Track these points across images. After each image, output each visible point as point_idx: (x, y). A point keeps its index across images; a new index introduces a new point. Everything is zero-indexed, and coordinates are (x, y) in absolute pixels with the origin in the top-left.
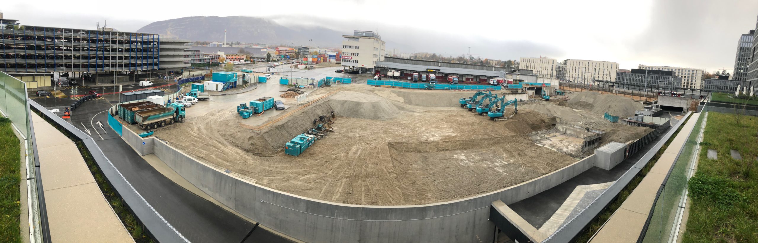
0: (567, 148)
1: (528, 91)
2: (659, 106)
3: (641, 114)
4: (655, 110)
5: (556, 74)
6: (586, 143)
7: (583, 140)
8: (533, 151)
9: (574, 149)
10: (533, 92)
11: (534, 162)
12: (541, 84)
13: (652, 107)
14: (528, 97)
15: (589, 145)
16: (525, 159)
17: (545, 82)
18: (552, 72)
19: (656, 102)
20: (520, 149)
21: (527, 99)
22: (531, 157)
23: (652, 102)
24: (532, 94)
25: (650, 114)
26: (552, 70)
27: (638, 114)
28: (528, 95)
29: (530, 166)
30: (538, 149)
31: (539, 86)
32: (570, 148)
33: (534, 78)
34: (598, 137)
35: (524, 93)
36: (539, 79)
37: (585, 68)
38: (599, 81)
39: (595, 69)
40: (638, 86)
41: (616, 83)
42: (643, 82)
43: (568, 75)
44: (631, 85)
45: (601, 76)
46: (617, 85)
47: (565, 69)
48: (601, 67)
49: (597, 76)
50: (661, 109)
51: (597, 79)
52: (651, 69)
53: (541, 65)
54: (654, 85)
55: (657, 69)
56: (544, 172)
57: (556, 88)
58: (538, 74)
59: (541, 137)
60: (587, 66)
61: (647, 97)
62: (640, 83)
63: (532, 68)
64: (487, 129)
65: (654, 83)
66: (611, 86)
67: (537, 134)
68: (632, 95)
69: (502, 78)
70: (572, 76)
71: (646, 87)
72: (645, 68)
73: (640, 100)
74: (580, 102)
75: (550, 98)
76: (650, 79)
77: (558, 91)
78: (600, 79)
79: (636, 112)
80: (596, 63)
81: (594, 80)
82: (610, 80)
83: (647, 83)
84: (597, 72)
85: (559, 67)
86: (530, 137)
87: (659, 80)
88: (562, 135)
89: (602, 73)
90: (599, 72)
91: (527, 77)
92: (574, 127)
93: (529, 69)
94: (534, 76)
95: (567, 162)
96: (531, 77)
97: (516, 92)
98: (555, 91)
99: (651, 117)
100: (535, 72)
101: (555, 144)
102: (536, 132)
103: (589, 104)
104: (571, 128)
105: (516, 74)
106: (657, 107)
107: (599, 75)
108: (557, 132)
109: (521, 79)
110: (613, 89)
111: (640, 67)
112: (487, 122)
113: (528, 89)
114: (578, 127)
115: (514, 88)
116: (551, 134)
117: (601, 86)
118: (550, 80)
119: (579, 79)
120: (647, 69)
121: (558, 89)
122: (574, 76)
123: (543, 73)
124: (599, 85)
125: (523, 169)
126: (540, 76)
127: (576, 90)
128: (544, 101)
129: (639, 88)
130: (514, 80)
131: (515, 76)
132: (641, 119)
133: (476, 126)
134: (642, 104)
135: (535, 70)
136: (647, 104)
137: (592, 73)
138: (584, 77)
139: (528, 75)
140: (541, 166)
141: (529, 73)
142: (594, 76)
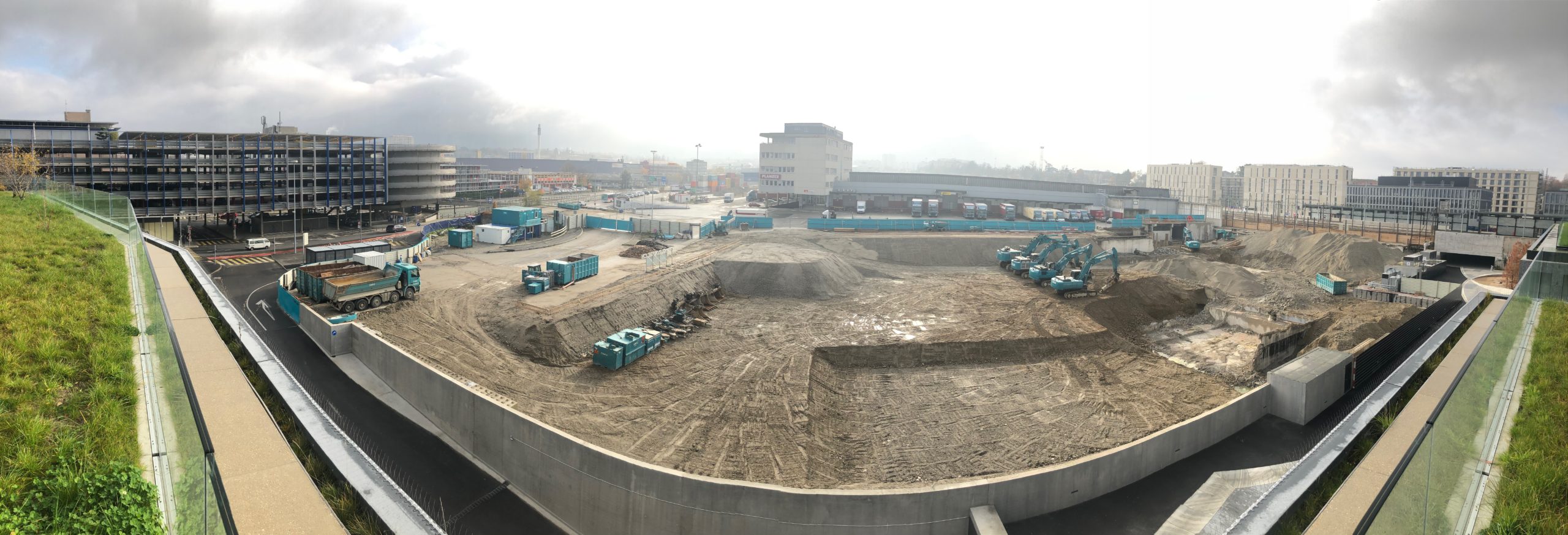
0: (1226, 361)
1: (1155, 232)
2: (1438, 253)
3: (1395, 274)
4: (1428, 263)
5: (1222, 196)
6: (1264, 349)
7: (1259, 342)
8: (1138, 372)
9: (1238, 363)
10: (1167, 235)
11: (1133, 401)
12: (1184, 217)
13: (1421, 257)
14: (1152, 244)
15: (1271, 354)
16: (1113, 392)
17: (1195, 213)
18: (1214, 192)
19: (1431, 246)
20: (1107, 365)
21: (1152, 249)
22: (1130, 388)
23: (1423, 246)
24: (1164, 238)
25: (1416, 274)
26: (1213, 187)
27: (1389, 273)
28: (1152, 241)
29: (1120, 409)
30: (1150, 366)
31: (1180, 222)
32: (1231, 361)
33: (1172, 205)
34: (1295, 332)
35: (1145, 237)
36: (1181, 207)
37: (1283, 180)
38: (1311, 207)
39: (1304, 183)
40: (1392, 212)
41: (1345, 209)
42: (1404, 204)
43: (1246, 196)
44: (1379, 212)
45: (1315, 196)
46: (1348, 212)
47: (1240, 184)
48: (1315, 177)
49: (1307, 196)
50: (1443, 261)
51: (1307, 202)
52: (1422, 175)
53: (1189, 177)
54: (1428, 209)
55: (1437, 175)
56: (1150, 427)
57: (1216, 225)
58: (1181, 198)
59: (1169, 335)
60: (1286, 177)
61: (1412, 235)
62: (1399, 206)
63: (1171, 185)
64: (1044, 316)
65: (1429, 205)
66: (1335, 216)
67: (1161, 327)
68: (1380, 232)
69: (1100, 206)
70: (1254, 198)
71: (1410, 213)
72: (1408, 175)
73: (1397, 242)
74: (1267, 252)
75: (1202, 246)
76: (1421, 197)
77: (1220, 230)
78: (1314, 203)
79: (1385, 270)
80: (1305, 170)
81: (1301, 206)
82: (1333, 204)
83: (1414, 205)
84: (1307, 189)
85: (1228, 182)
86: (1145, 335)
87: (1439, 199)
88: (1218, 328)
89: (1316, 189)
90: (1311, 187)
91: (1155, 203)
92: (1243, 310)
93: (1163, 186)
94: (1171, 200)
95: (1212, 401)
96: (1165, 203)
97: (1128, 235)
98: (1215, 231)
99: (1418, 281)
100: (1177, 193)
101: (1197, 352)
102: (1160, 324)
103: (1287, 256)
104: (1238, 312)
105: (1130, 198)
106: (1433, 255)
107: (1311, 194)
108: (1206, 322)
109: (1142, 208)
110: (1340, 221)
111: (1399, 173)
112: (1048, 301)
113: (1156, 229)
114: (1254, 310)
115: (1126, 226)
116: (1193, 328)
117: (1316, 216)
118: (1206, 208)
119: (1270, 203)
120: (1415, 175)
121: (1220, 225)
122: (1259, 198)
123: (1194, 194)
124: (1310, 214)
125: (1102, 420)
126: (1185, 201)
127: (1259, 227)
128: (1189, 252)
129: (1395, 215)
130: (1126, 210)
131: (1130, 201)
132: (1395, 285)
133: (1020, 309)
134: (1402, 250)
135: (1177, 189)
136: (1412, 249)
137: (1297, 191)
138: (1280, 200)
139: (1158, 200)
140: (1147, 412)
141: (1160, 195)
142: (1300, 196)
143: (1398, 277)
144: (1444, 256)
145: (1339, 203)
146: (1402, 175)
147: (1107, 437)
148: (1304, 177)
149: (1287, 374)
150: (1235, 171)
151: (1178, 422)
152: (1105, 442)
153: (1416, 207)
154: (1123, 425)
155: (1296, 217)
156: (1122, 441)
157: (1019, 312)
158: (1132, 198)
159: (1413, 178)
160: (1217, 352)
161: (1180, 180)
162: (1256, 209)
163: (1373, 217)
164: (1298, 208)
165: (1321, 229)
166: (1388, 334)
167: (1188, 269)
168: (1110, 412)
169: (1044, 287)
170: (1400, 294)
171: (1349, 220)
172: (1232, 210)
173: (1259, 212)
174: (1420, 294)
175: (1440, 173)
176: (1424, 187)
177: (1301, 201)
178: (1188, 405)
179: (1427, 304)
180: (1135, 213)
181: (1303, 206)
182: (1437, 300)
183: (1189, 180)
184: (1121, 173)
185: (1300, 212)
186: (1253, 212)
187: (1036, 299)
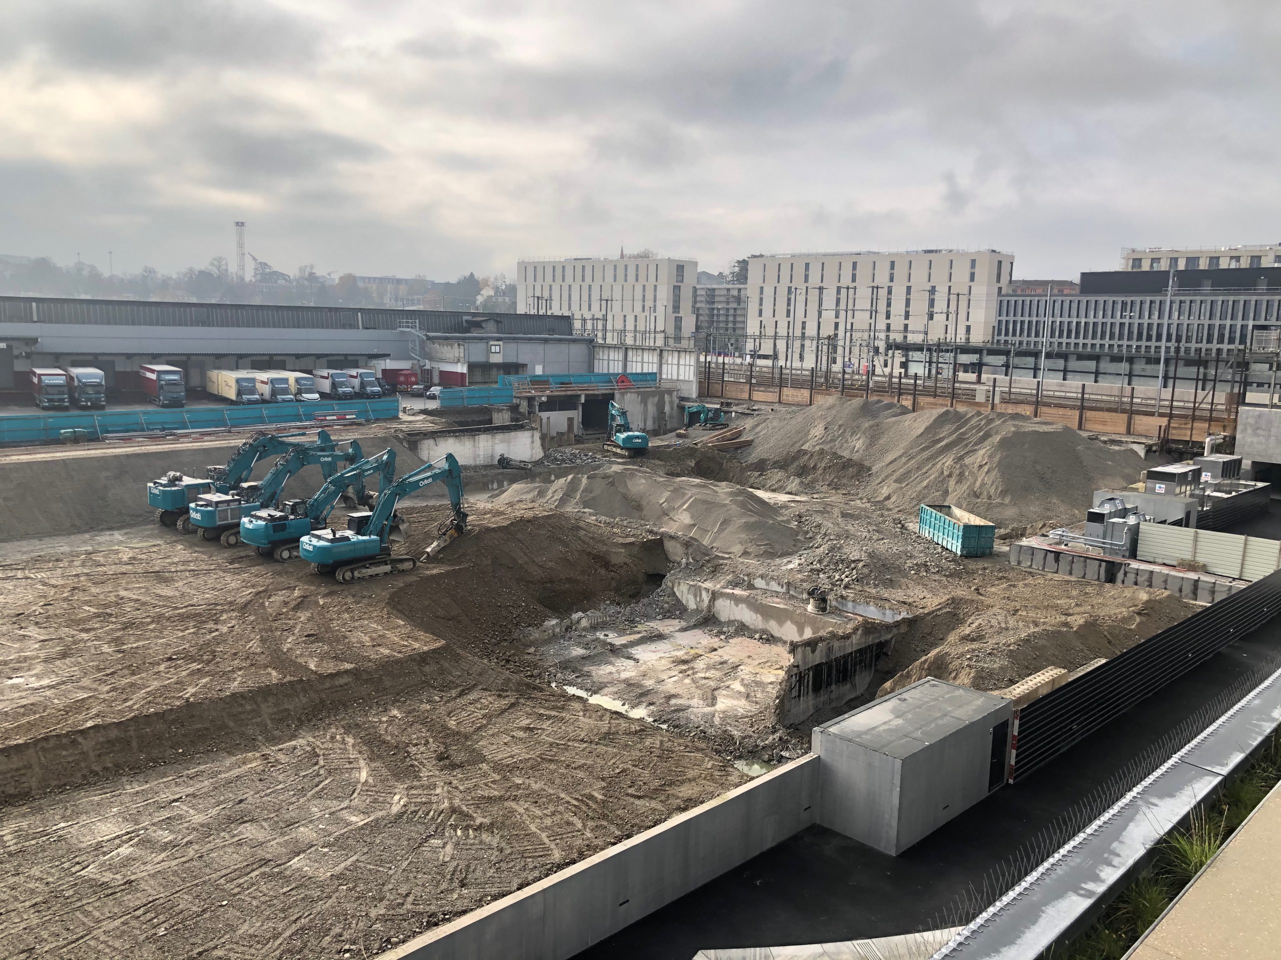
0: (713, 701)
1: (544, 415)
2: (1246, 464)
3: (1124, 513)
4: (1217, 488)
5: (698, 327)
6: (801, 678)
7: (788, 660)
8: (521, 734)
9: (742, 706)
10: (570, 420)
11: (515, 799)
12: (608, 378)
13: (1197, 473)
14: (538, 442)
15: (817, 688)
16: (469, 784)
17: (635, 368)
18: (678, 320)
19: (1228, 445)
20: (452, 723)
21: (539, 454)
22: (505, 769)
23: (1201, 445)
24: (564, 428)
25: (1180, 515)
26: (676, 308)
27: (1106, 509)
28: (537, 435)
29: (487, 821)
30: (549, 718)
31: (601, 390)
32: (723, 703)
33: (581, 350)
34: (871, 640)
35: (521, 428)
36: (601, 355)
37: (839, 289)
38: (906, 348)
39: (890, 292)
40: (1116, 359)
41: (991, 352)
42: (1149, 338)
43: (752, 327)
44: (1080, 357)
45: (917, 323)
46: (1000, 360)
47: (738, 300)
48: (919, 280)
49: (897, 322)
50: (1260, 485)
51: (898, 337)
52: (1203, 265)
53: (617, 289)
54: (1219, 351)
55: (1245, 264)
56: (557, 856)
57: (685, 394)
58: (600, 335)
59: (586, 646)
60: (846, 280)
61: (1171, 416)
62: (1134, 343)
63: (575, 307)
64: (290, 629)
65: (1221, 340)
66: (966, 368)
67: (568, 628)
68: (1082, 408)
69: (410, 358)
70: (770, 331)
71: (1167, 361)
72: (1164, 266)
73: (1129, 432)
74: (802, 453)
75: (654, 443)
76: (1198, 320)
77: (694, 406)
78: (914, 338)
79: (1097, 501)
80: (893, 263)
81: (882, 346)
82: (961, 338)
83: (1178, 340)
84: (898, 307)
85: (711, 295)
86: (532, 650)
87: (1251, 323)
88: (695, 627)
89: (919, 306)
90: (908, 302)
91: (539, 348)
92: (751, 587)
93: (556, 311)
94: (574, 341)
95: (686, 791)
96: (564, 347)
97: (481, 423)
98: (682, 408)
99: (1190, 531)
100: (589, 325)
101: (649, 683)
102: (566, 622)
103: (848, 464)
104: (738, 592)
105: (482, 339)
106: (1231, 469)
107: (907, 316)
108: (667, 614)
109: (512, 359)
110: (979, 381)
111: (1137, 262)
112: (297, 593)
113: (545, 407)
114: (774, 586)
115: (475, 404)
116: (640, 628)
117: (917, 369)
118: (661, 355)
119: (807, 343)
120: (1181, 266)
121: (694, 395)
122: (782, 331)
123: (630, 326)
124: (904, 365)
125: (449, 848)
126: (609, 341)
127: (784, 398)
128: (623, 457)
129: (1124, 367)
130: (472, 366)
131: (482, 346)
132: (1123, 541)
133: (228, 623)
134: (1142, 454)
135: (588, 316)
136: (1170, 451)
137: (873, 312)
138: (832, 333)
139: (546, 341)
140: (548, 822)
141: (552, 331)
142: (881, 324)
143: (1132, 520)
144: (1262, 470)
145: (978, 338)
146: (1146, 267)
147: (463, 885)
148: (892, 280)
149: (860, 734)
150: (727, 272)
151: (619, 840)
152: (461, 897)
153: (1183, 345)
154: (495, 856)
155: (871, 372)
156: (495, 890)
157: (224, 629)
158: (487, 339)
159: (1179, 273)
160: (693, 681)
161: (595, 295)
162: (775, 357)
163: (1065, 371)
164: (876, 350)
165: (930, 400)
166: (1104, 661)
167: (625, 497)
168: (466, 828)
169: (283, 561)
170: (1134, 565)
171: (1001, 377)
172: (720, 360)
173: (781, 362)
174: (1192, 566)
175: (1256, 258)
176: (1206, 296)
177: (882, 336)
178: (637, 802)
179: (1213, 592)
180: (494, 372)
181: (889, 347)
182: (1242, 585)
183: (617, 295)
184: (453, 280)
185: (879, 361)
186: (769, 363)
187: (267, 593)
